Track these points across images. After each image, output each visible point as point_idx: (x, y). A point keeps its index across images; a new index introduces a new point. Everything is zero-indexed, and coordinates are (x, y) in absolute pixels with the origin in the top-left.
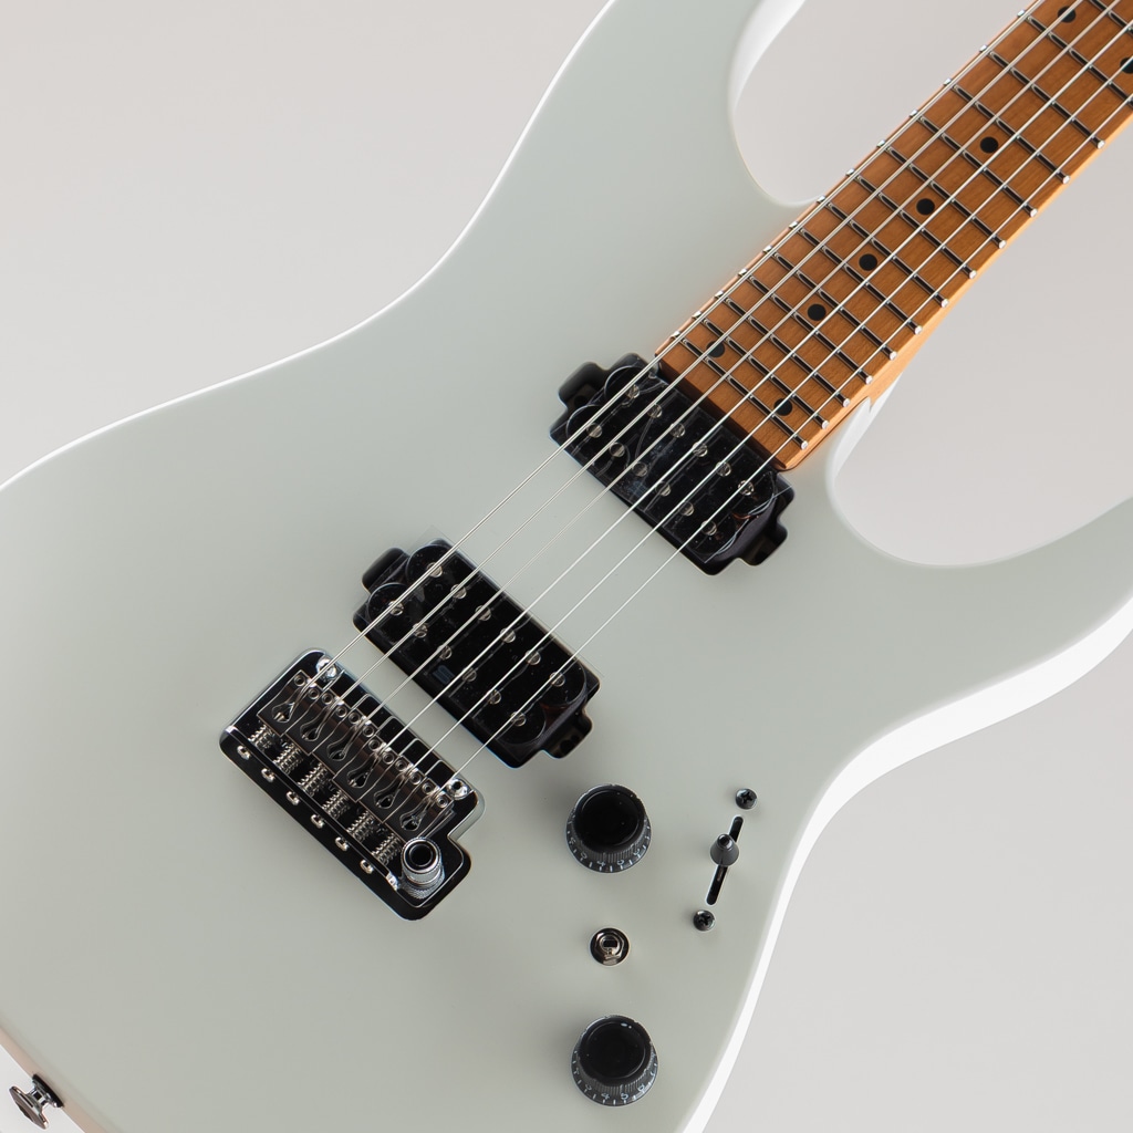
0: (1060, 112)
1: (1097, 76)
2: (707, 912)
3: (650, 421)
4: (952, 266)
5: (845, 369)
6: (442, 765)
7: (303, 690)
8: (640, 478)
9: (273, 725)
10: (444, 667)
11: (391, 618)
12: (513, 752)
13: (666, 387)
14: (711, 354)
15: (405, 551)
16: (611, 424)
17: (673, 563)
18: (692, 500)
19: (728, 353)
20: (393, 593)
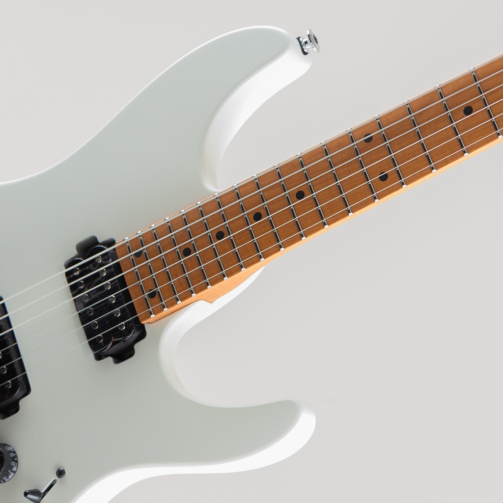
0: (339, 189)
1: (365, 176)
4: (254, 252)
5: (185, 285)
14: (135, 255)
19: (142, 257)
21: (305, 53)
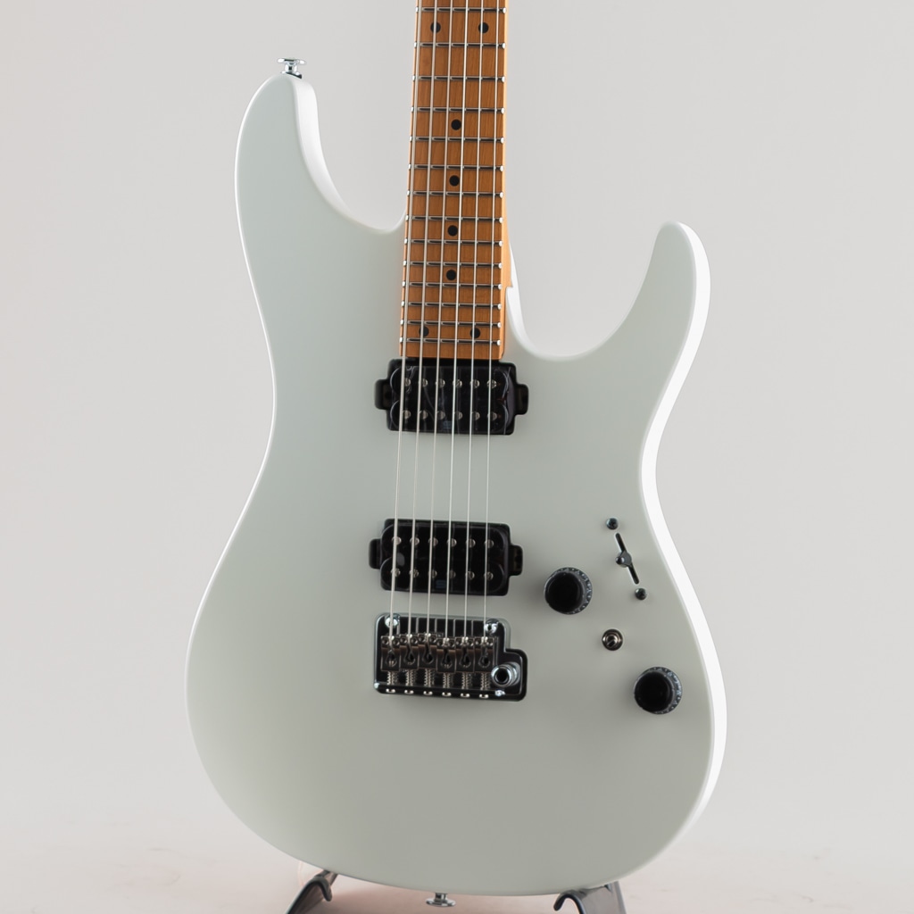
0: (472, 80)
1: (474, 47)
2: (640, 590)
3: (425, 390)
4: (490, 199)
5: (486, 291)
6: (475, 622)
7: (391, 644)
8: (444, 420)
9: (392, 669)
10: (438, 582)
11: (397, 579)
12: (499, 588)
13: (418, 368)
14: (424, 336)
15: (377, 538)
16: (411, 405)
17: (490, 442)
18: (474, 410)
19: (431, 329)
20: (389, 566)
21: (300, 77)
